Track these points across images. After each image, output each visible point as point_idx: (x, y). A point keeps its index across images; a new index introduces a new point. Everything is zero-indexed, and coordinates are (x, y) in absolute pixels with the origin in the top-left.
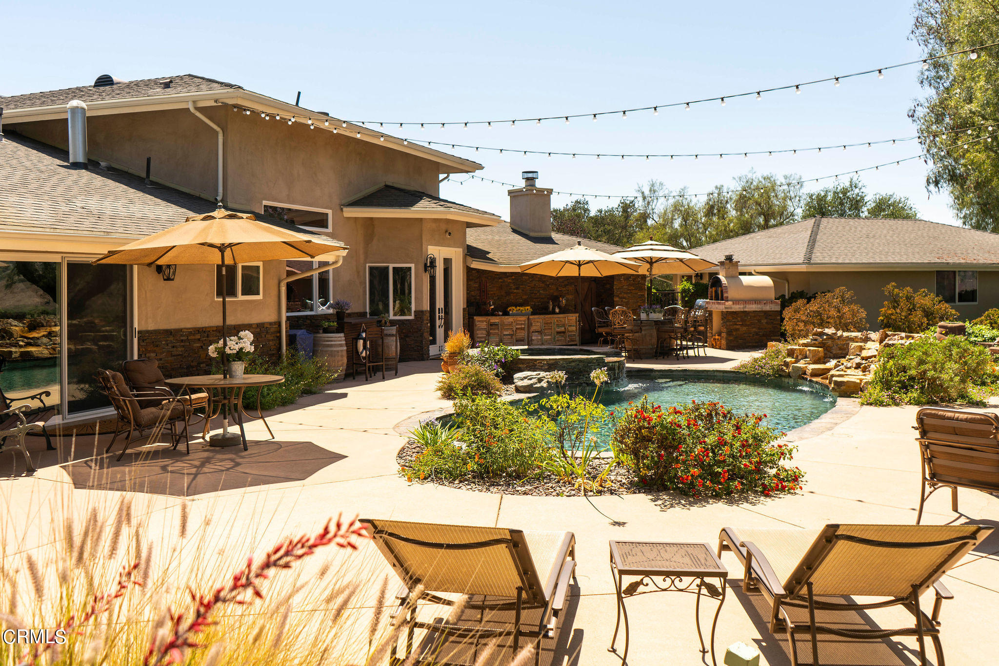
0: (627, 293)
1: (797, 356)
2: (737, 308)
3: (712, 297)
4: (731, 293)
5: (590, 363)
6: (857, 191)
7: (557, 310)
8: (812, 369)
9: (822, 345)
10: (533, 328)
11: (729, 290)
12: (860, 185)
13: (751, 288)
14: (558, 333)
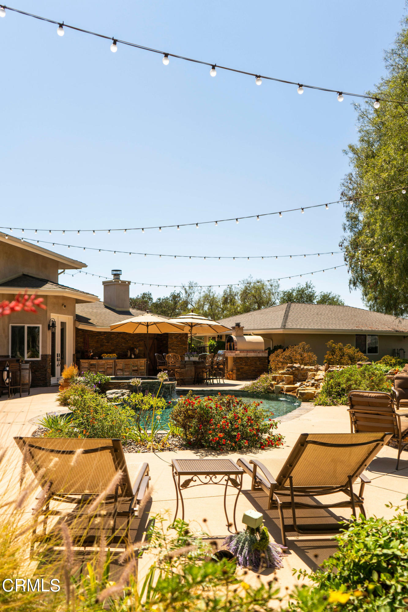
0: (176, 346)
1: (278, 380)
2: (242, 355)
3: (227, 348)
4: (239, 346)
5: (154, 384)
6: (310, 290)
7: (133, 356)
8: (287, 388)
9: (292, 373)
10: (117, 368)
11: (238, 344)
12: (312, 286)
13: (251, 343)
14: (133, 370)
